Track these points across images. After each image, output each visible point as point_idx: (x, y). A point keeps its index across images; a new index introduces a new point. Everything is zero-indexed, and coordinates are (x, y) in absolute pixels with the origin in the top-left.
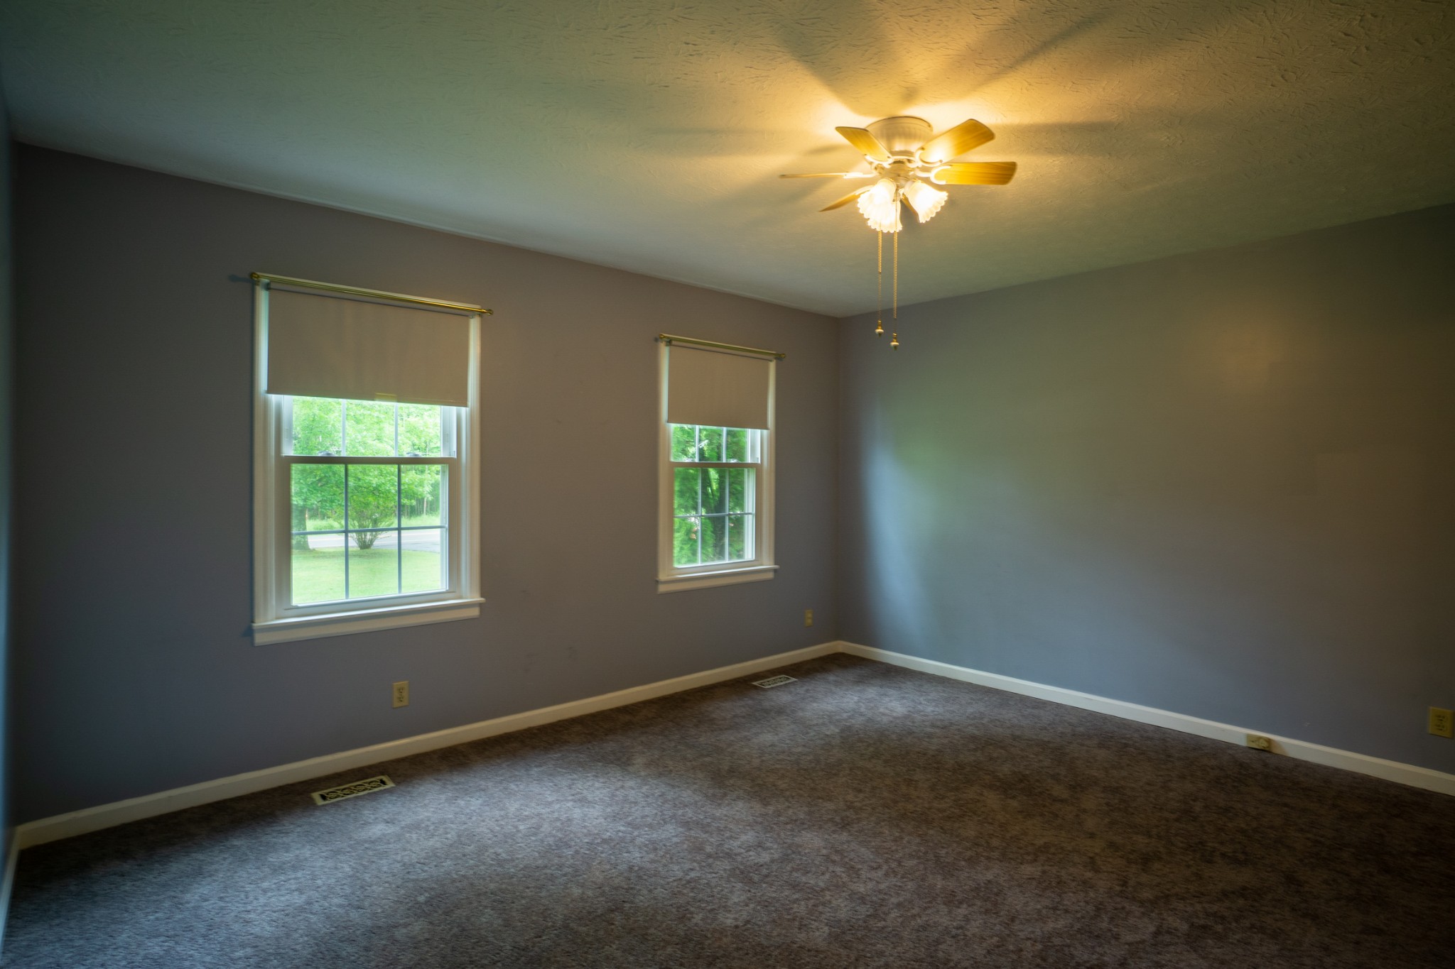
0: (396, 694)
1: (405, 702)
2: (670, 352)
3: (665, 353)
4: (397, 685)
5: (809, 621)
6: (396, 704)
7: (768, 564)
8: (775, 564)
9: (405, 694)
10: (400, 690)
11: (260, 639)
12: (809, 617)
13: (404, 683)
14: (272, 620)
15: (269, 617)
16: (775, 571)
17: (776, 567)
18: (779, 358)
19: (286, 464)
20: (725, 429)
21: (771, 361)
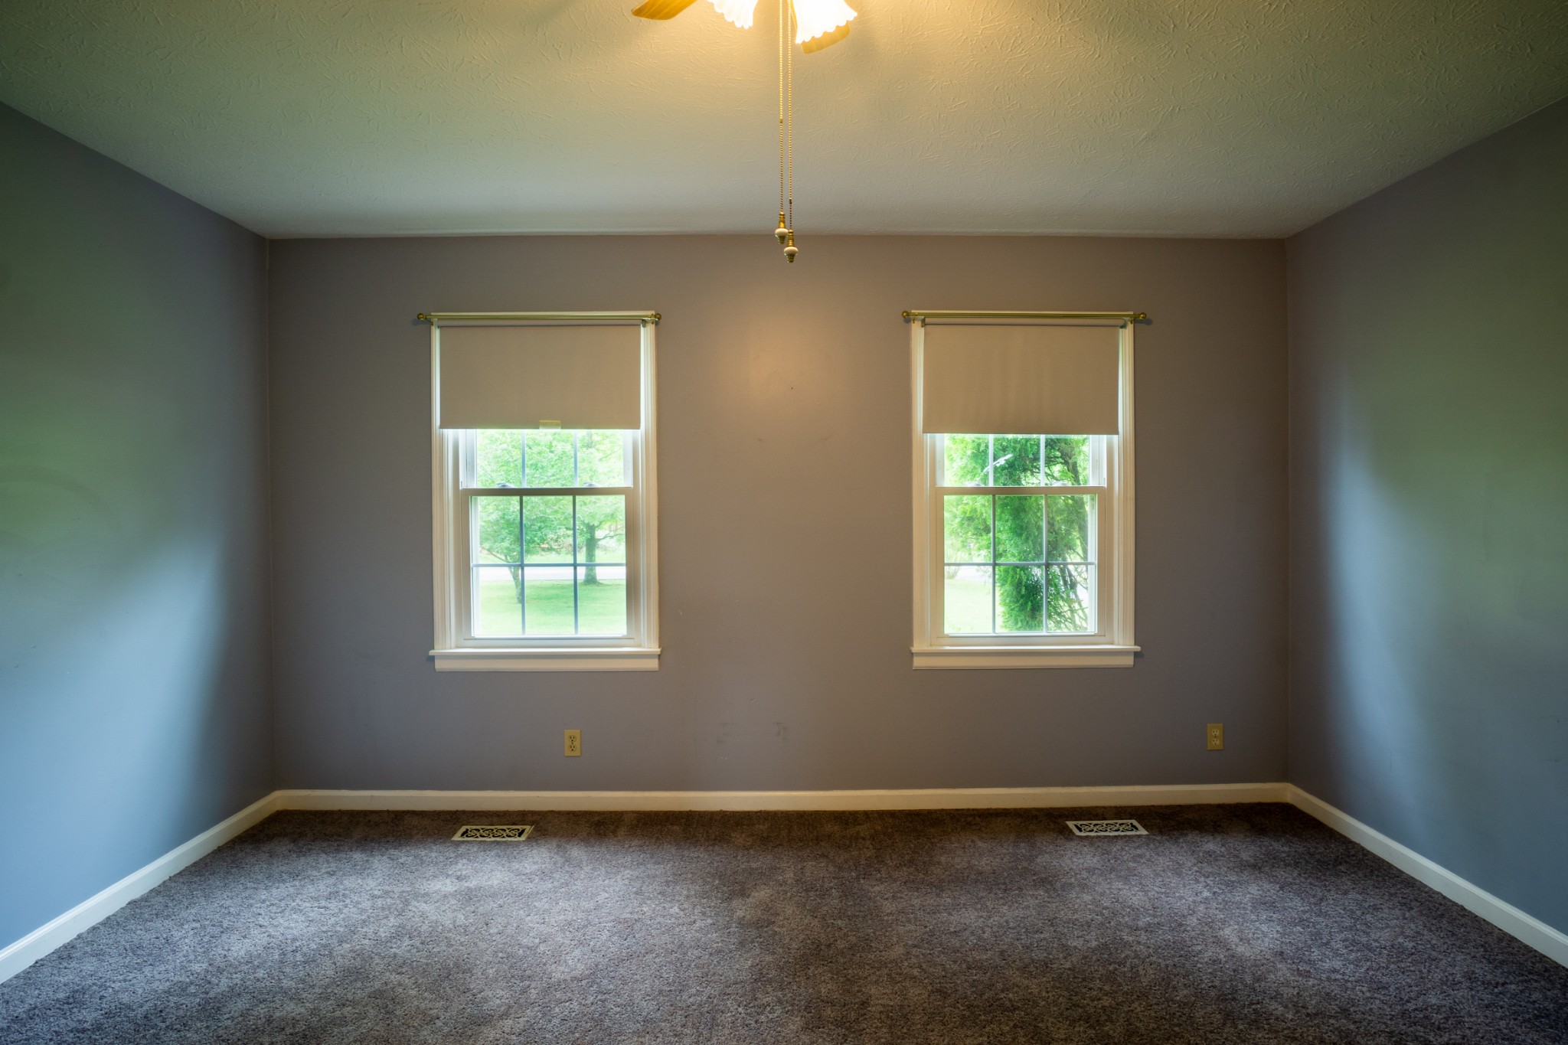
0: (567, 742)
1: (577, 753)
2: (926, 334)
3: (918, 334)
4: (568, 733)
5: (1216, 743)
6: (568, 753)
7: (1122, 641)
8: (1136, 644)
9: (577, 743)
10: (572, 739)
11: (439, 665)
12: (1215, 736)
13: (576, 732)
14: (451, 648)
15: (448, 645)
16: (1136, 654)
17: (1138, 648)
18: (1140, 321)
19: (466, 498)
20: (1043, 438)
21: (1123, 326)
